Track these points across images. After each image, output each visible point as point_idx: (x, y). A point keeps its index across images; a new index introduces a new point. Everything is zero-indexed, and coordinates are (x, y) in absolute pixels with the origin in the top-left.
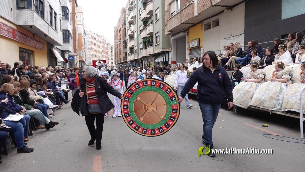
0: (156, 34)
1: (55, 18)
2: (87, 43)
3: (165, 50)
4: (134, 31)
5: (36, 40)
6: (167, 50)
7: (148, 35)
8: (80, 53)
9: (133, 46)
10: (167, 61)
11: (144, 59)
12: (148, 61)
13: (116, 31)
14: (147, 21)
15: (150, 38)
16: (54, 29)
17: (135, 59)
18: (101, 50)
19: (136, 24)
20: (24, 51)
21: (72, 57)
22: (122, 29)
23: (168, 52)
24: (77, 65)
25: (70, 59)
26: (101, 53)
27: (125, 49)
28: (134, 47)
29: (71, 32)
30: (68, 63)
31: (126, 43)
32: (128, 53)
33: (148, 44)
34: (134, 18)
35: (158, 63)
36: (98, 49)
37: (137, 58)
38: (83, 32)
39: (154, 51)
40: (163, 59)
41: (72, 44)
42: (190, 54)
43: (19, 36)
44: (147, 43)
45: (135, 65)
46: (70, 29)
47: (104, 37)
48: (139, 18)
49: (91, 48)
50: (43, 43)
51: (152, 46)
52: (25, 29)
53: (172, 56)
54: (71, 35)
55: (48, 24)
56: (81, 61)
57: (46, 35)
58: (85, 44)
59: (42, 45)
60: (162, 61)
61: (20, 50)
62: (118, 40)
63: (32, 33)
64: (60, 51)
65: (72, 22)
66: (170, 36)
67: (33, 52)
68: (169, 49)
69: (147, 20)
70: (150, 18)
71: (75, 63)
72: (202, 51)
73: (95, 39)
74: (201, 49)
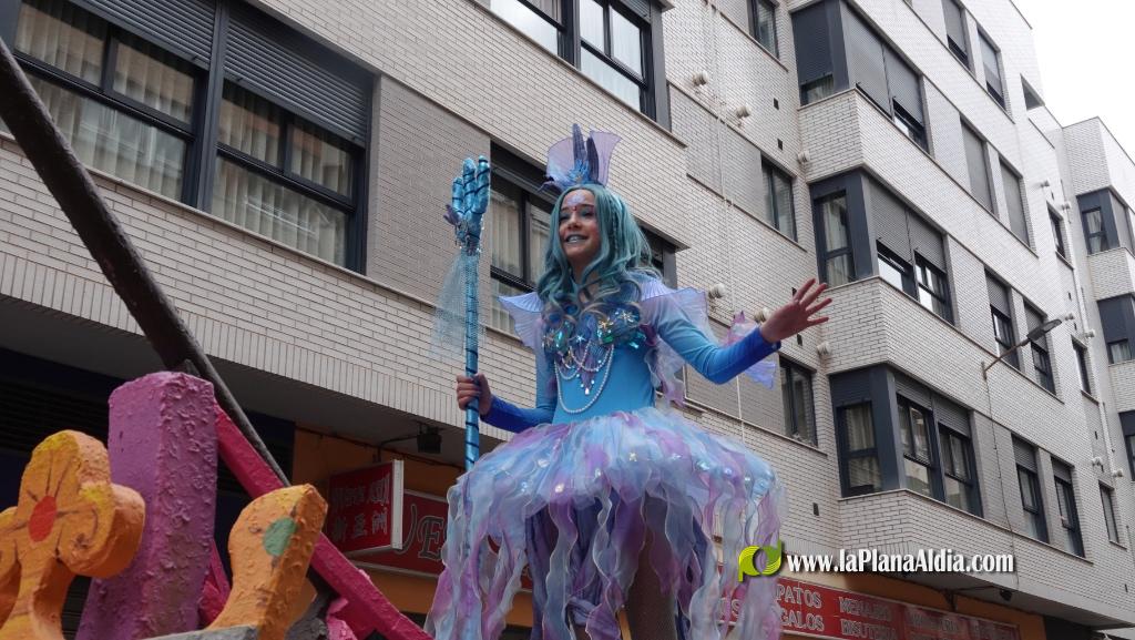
16: (1071, 552)
55: (1009, 532)
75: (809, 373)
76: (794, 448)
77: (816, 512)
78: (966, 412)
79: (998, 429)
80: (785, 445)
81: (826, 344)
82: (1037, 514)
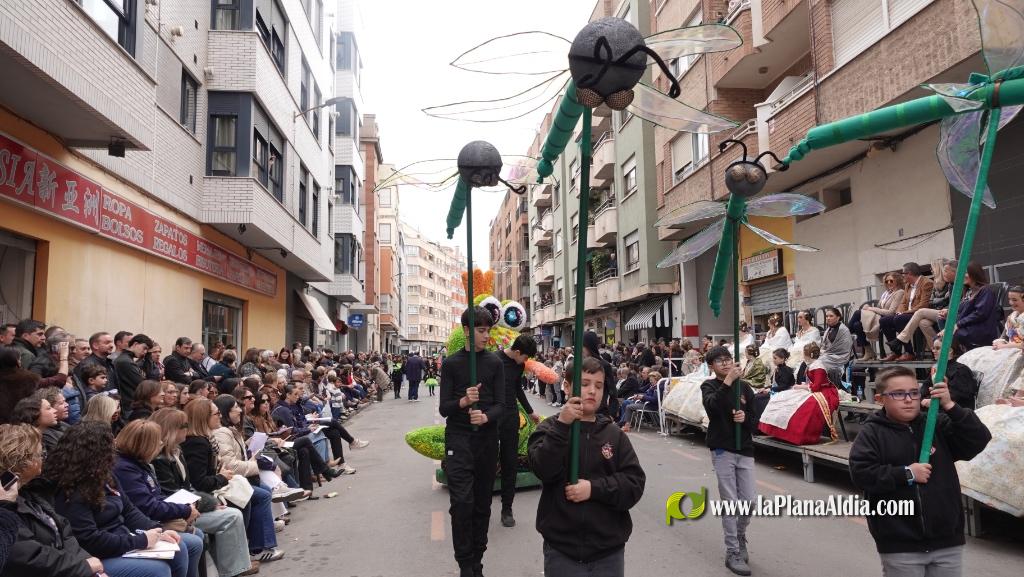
0: (625, 238)
1: (315, 198)
2: (406, 271)
3: (659, 289)
4: (555, 232)
5: (256, 269)
6: (665, 289)
7: (599, 241)
8: (386, 304)
9: (552, 277)
10: (667, 325)
11: (588, 318)
12: (600, 325)
13: (496, 232)
14: (595, 197)
15: (608, 250)
16: (311, 231)
17: (558, 319)
18: (449, 294)
19: (561, 208)
20: (219, 300)
21: (360, 316)
22: (516, 226)
23: (669, 297)
24: (374, 342)
25: (354, 321)
26: (447, 302)
27: (524, 288)
28: (553, 282)
29: (360, 239)
30: (346, 336)
31: (527, 269)
32: (536, 299)
33: (600, 269)
34: (553, 190)
35: (636, 333)
36: (439, 289)
37: (563, 317)
38: (395, 239)
39: (622, 293)
40: (654, 318)
41: (363, 276)
42: (748, 301)
43: (205, 256)
44: (596, 267)
45: (556, 339)
46: (358, 229)
47: (457, 252)
48: (568, 191)
49: (419, 288)
50: (276, 277)
51: (613, 275)
52: (225, 235)
53: (682, 310)
54: (359, 247)
55: (293, 218)
56: (387, 329)
57: (284, 252)
58: (400, 274)
59: (273, 282)
60: (651, 326)
61: (206, 299)
62: (502, 262)
63: (244, 246)
64: (325, 299)
65: (363, 210)
66: (676, 243)
67: (243, 303)
68: (673, 288)
69: (595, 194)
70: (606, 188)
71: (369, 336)
72: (791, 291)
73: (431, 258)
74: (789, 283)
75: (196, 85)
76: (184, 134)
77: (191, 182)
78: (283, 139)
79: (295, 155)
80: (177, 129)
81: (212, 68)
82: (303, 211)
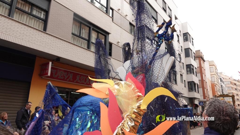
25: (200, 104)
29: (197, 82)
46: (196, 79)
54: (197, 85)
